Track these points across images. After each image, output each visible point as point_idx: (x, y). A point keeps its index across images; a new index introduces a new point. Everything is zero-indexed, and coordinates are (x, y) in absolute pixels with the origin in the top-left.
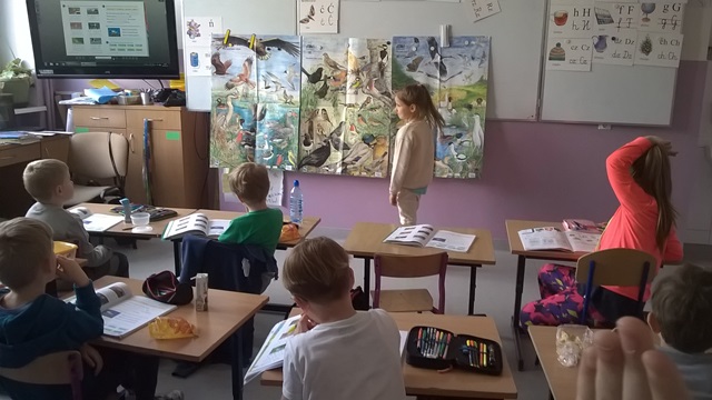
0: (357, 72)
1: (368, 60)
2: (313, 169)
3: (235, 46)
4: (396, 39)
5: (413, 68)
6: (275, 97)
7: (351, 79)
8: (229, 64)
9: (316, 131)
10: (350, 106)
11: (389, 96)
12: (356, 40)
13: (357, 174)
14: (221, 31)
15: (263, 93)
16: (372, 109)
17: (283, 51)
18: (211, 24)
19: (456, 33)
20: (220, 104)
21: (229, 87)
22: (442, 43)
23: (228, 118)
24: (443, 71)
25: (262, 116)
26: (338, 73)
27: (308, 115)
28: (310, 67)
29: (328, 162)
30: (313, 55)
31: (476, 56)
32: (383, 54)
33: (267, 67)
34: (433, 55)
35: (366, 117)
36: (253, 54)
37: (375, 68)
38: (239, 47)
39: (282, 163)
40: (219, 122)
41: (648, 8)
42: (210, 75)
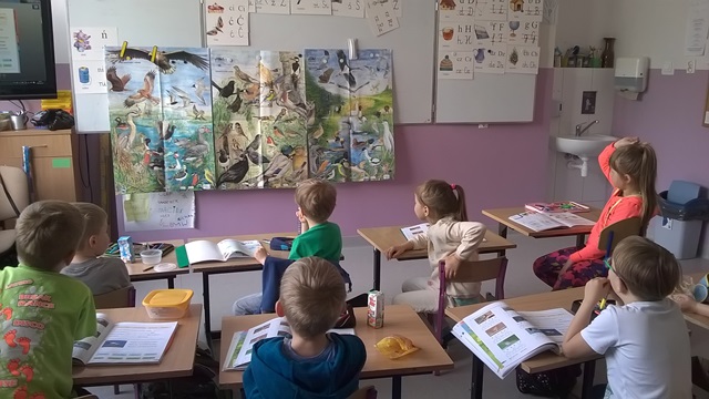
0: (270, 85)
1: (281, 72)
2: (232, 186)
3: (134, 59)
4: (308, 52)
5: (324, 79)
6: (183, 113)
7: (264, 91)
8: (127, 79)
9: (231, 147)
10: (265, 118)
11: (304, 107)
12: (269, 53)
13: (278, 186)
14: (117, 43)
15: (170, 109)
16: (287, 121)
17: (190, 64)
18: (104, 35)
20: (120, 124)
21: (128, 104)
22: (351, 55)
23: (132, 139)
24: (352, 82)
25: (169, 134)
26: (251, 86)
27: (222, 131)
28: (222, 81)
29: (247, 177)
30: (222, 68)
31: (381, 67)
32: (296, 66)
33: (172, 81)
35: (283, 129)
36: (154, 68)
37: (288, 80)
38: (138, 60)
39: (198, 182)
40: (121, 144)
41: (514, 25)
42: (106, 91)
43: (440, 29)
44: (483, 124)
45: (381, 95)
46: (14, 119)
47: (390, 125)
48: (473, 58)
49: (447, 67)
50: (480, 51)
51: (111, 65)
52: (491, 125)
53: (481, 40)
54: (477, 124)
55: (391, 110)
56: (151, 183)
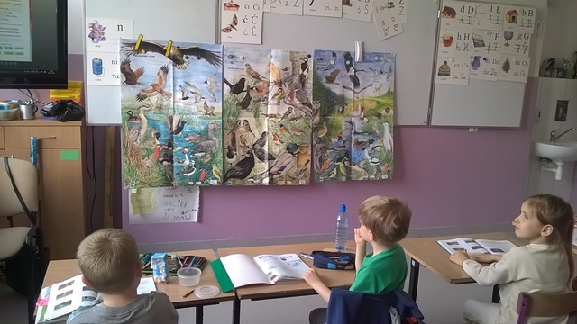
0: (279, 83)
1: (290, 71)
2: (238, 182)
3: (149, 53)
4: (317, 52)
5: (331, 80)
6: (194, 108)
7: (273, 90)
8: (140, 73)
9: (238, 143)
10: (272, 116)
11: (310, 106)
12: (280, 52)
13: (282, 183)
14: (132, 36)
15: (181, 104)
16: (293, 119)
17: (203, 61)
18: (120, 27)
20: (131, 117)
21: (140, 98)
22: (358, 57)
23: (143, 132)
25: (179, 129)
26: (260, 84)
27: (231, 127)
28: (232, 77)
29: (253, 173)
30: (234, 66)
31: (384, 70)
32: (304, 66)
33: (185, 76)
34: (348, 68)
35: (289, 127)
36: (168, 62)
37: (296, 79)
38: (153, 54)
39: (205, 178)
40: (131, 137)
41: (509, 36)
42: (119, 84)
43: (441, 35)
44: (474, 128)
45: (382, 97)
46: (23, 108)
47: (390, 127)
48: (470, 65)
49: (445, 72)
50: (476, 58)
51: (125, 58)
52: (481, 129)
53: (477, 48)
54: (468, 128)
55: (392, 112)
56: (160, 178)
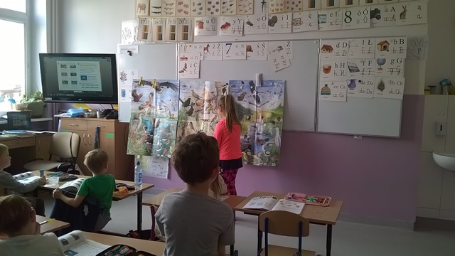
0: (209, 101)
1: (216, 94)
4: (231, 82)
6: (165, 115)
7: (206, 105)
8: (141, 96)
10: (206, 120)
12: (209, 83)
14: (138, 78)
15: (159, 112)
17: (170, 89)
18: (133, 74)
19: (265, 79)
20: (135, 118)
22: (257, 84)
23: (139, 126)
25: (158, 126)
26: (199, 101)
27: (182, 126)
28: (184, 98)
30: (185, 91)
31: (277, 92)
32: (224, 90)
33: (161, 97)
34: (252, 91)
36: (154, 90)
38: (147, 86)
39: (166, 153)
41: (381, 62)
42: (131, 101)
43: (322, 66)
44: (358, 135)
45: (275, 110)
46: (98, 113)
48: (346, 86)
49: (326, 91)
50: (352, 81)
52: (364, 137)
53: (353, 73)
54: (353, 135)
55: (281, 120)
56: (144, 150)
